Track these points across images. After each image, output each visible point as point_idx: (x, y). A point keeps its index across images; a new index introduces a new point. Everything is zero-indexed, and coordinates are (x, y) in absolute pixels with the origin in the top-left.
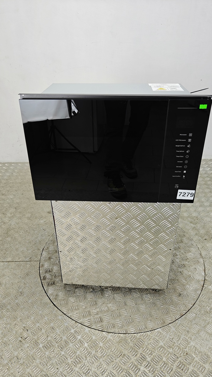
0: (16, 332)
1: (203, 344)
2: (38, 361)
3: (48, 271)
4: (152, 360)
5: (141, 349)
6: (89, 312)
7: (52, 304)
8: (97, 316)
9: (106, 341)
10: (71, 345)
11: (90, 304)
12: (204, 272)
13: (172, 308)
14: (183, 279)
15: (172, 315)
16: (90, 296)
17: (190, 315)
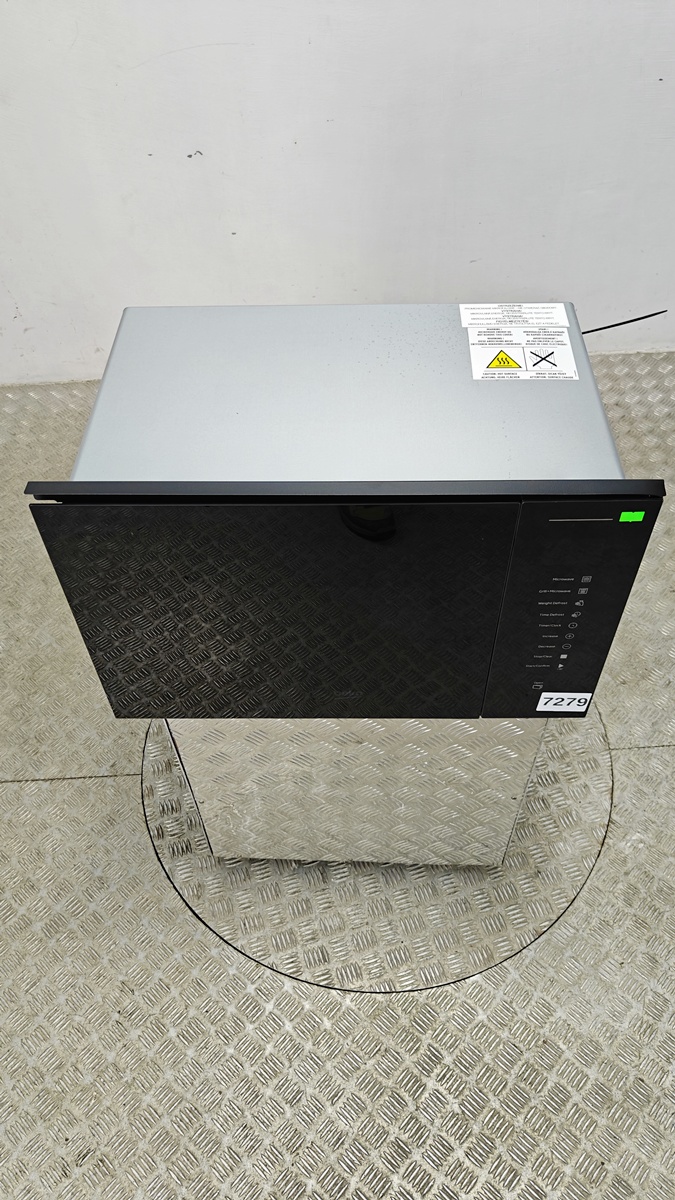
0: (104, 998)
1: (588, 1014)
2: (169, 1075)
3: (168, 809)
4: (457, 1061)
5: (430, 1032)
6: (291, 932)
7: (191, 913)
8: (313, 946)
9: (340, 1014)
10: (250, 1027)
11: (293, 909)
12: (609, 796)
13: (514, 915)
14: (547, 823)
15: (512, 935)
16: (290, 884)
17: (561, 932)
